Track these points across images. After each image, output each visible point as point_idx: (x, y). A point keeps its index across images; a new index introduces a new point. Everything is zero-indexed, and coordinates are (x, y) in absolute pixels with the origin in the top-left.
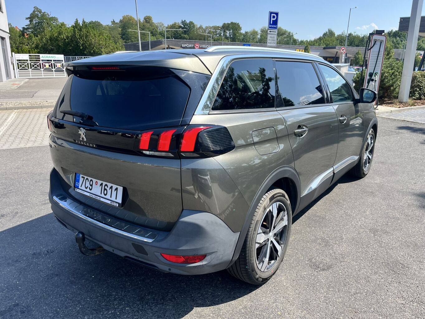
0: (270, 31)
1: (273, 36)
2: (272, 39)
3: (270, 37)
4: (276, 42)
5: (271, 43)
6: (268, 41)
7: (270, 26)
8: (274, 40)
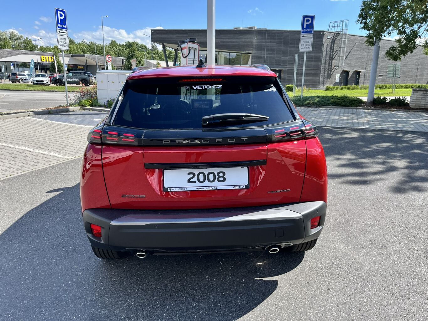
0: (59, 31)
1: (63, 37)
2: (64, 41)
3: (61, 39)
4: (68, 44)
5: (63, 46)
6: (60, 43)
7: (59, 25)
8: (66, 43)
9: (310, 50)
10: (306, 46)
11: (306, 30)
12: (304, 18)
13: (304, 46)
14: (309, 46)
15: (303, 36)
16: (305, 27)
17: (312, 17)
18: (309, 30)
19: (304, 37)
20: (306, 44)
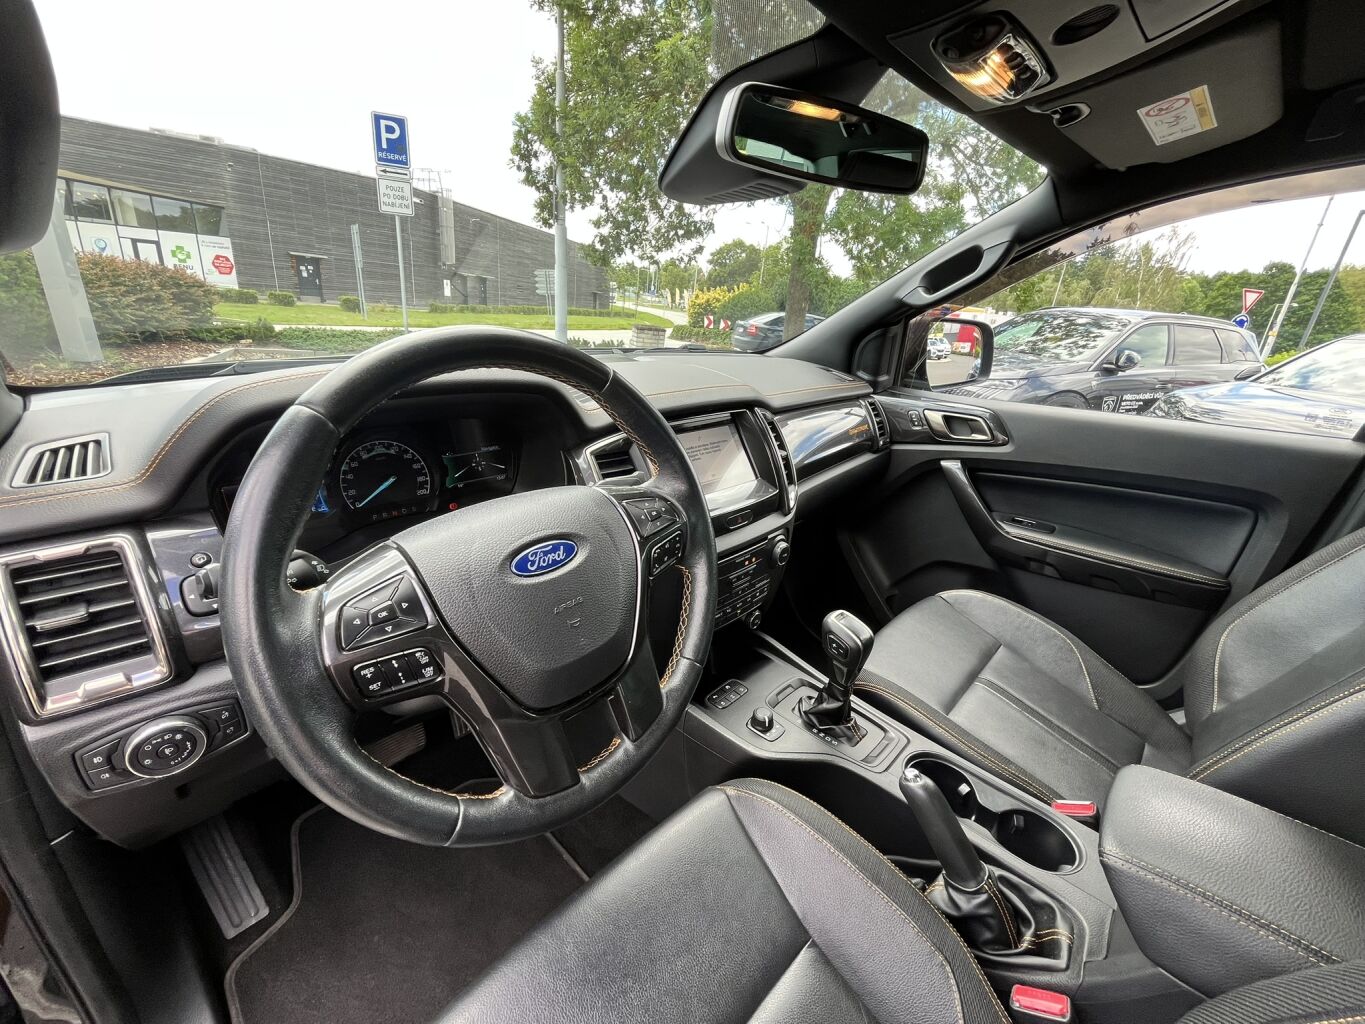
1: (395, 184)
3: (388, 187)
4: (410, 202)
5: (393, 205)
6: (383, 198)
7: (383, 155)
8: (403, 197)
9: (409, 212)
10: (398, 202)
11: (391, 156)
12: (378, 118)
13: (391, 200)
14: (405, 202)
15: (384, 171)
16: (384, 146)
17: (401, 122)
18: (397, 157)
19: (388, 174)
20: (397, 193)
